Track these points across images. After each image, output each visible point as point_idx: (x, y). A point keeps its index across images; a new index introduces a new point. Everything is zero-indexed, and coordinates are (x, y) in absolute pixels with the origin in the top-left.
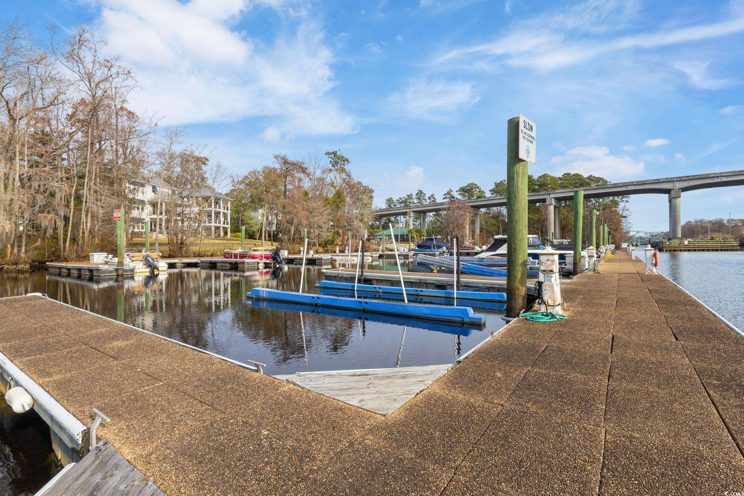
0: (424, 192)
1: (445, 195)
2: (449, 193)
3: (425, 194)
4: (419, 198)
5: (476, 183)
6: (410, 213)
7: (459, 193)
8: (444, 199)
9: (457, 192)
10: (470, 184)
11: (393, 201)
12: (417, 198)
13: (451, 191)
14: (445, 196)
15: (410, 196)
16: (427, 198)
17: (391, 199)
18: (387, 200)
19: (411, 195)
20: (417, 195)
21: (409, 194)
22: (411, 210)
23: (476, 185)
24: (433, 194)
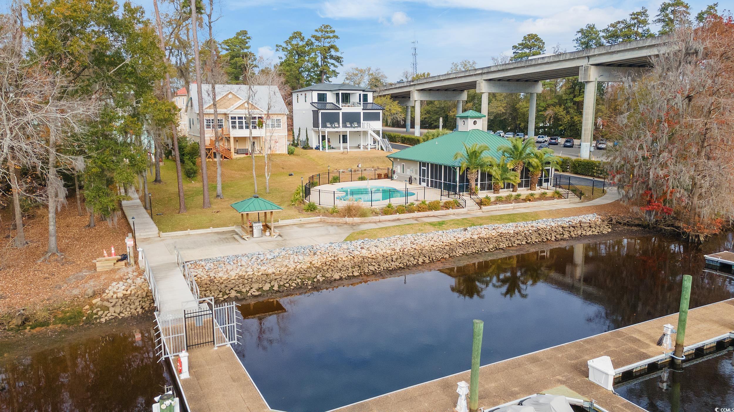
3: (687, 7)
4: (664, 20)
11: (596, 33)
12: (661, 21)
15: (640, 17)
16: (692, 16)
18: (581, 31)
19: (644, 13)
20: (663, 9)
21: (638, 10)
24: (715, 5)
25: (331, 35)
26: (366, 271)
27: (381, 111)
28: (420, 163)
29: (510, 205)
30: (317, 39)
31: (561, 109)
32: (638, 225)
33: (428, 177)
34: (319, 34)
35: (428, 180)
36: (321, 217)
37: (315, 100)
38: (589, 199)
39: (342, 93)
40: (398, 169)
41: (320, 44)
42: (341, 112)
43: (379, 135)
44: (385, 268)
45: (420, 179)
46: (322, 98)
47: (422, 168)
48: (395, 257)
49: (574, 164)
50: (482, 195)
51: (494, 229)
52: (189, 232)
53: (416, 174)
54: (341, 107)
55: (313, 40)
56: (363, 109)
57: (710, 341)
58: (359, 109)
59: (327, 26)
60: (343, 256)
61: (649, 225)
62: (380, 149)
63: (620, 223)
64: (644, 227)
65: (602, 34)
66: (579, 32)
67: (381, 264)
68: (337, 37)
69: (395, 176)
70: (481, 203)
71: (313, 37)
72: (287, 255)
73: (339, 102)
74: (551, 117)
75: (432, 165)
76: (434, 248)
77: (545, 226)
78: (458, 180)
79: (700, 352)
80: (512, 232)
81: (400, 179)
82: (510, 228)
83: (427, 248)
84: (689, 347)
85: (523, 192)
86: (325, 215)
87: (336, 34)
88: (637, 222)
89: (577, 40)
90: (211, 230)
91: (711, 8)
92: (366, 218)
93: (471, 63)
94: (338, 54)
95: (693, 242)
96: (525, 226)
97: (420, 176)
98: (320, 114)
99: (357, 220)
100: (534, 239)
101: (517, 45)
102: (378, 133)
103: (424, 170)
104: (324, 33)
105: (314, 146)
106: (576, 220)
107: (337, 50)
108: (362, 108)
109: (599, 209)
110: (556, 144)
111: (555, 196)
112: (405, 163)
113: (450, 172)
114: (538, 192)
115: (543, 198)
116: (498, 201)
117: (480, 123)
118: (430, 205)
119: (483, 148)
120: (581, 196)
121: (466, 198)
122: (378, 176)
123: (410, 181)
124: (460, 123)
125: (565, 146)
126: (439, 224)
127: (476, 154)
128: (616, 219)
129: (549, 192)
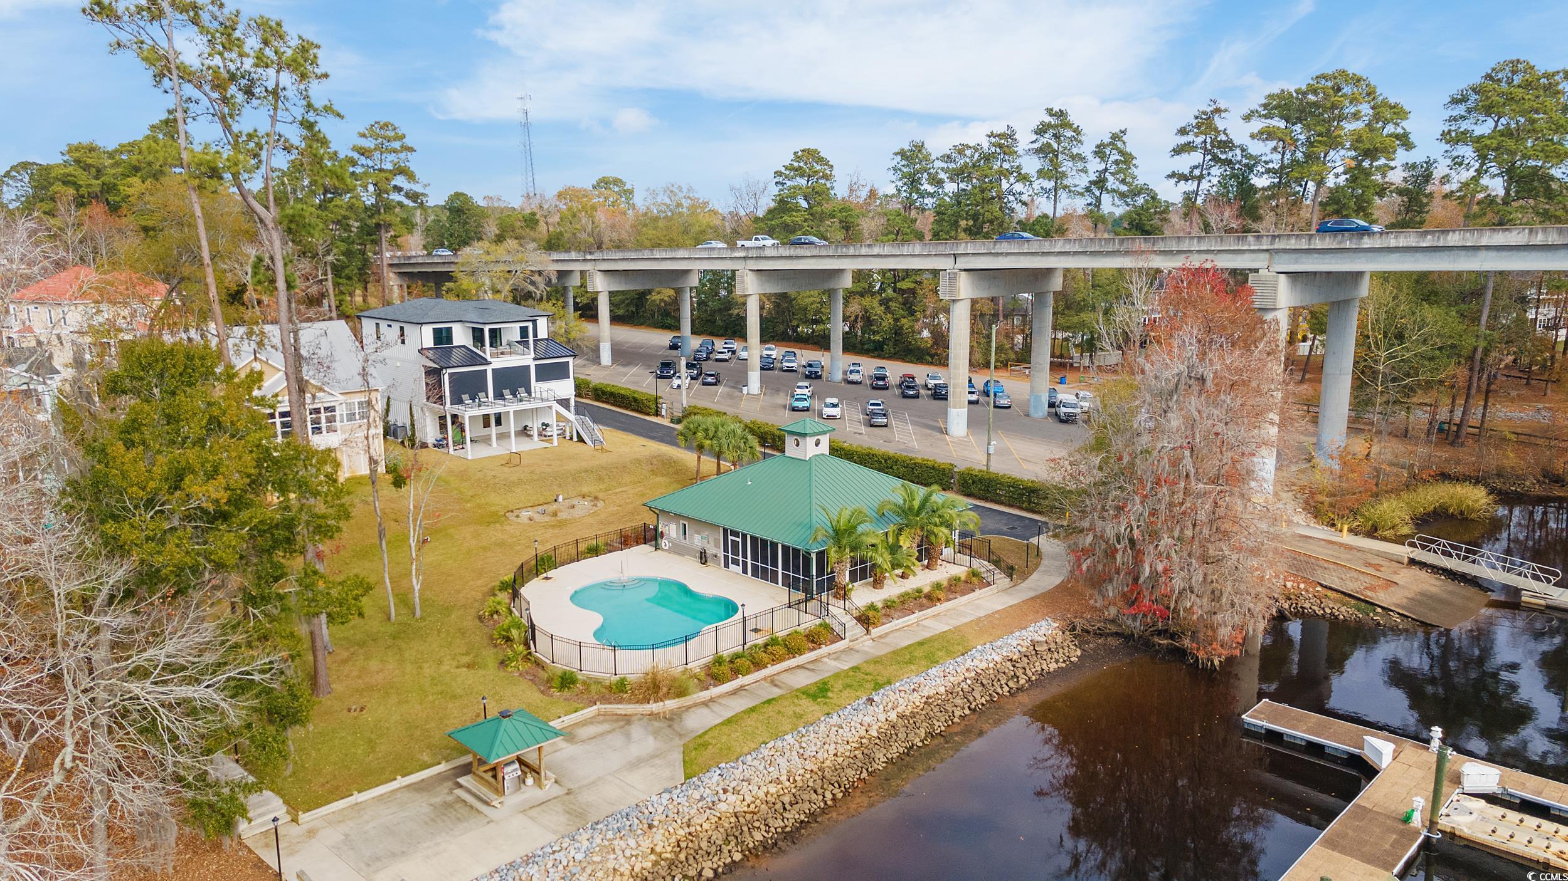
0: (1074, 118)
1: (1183, 132)
2: (1205, 123)
3: (1077, 131)
4: (1044, 151)
5: (1359, 73)
6: (953, 278)
7: (1257, 125)
8: (1178, 151)
9: (1247, 118)
10: (1324, 77)
11: (927, 159)
12: (1037, 151)
13: (1218, 111)
14: (1183, 140)
15: (1005, 143)
16: (1087, 149)
17: (919, 147)
18: (902, 153)
19: (1010, 135)
20: (1041, 131)
21: (1001, 128)
22: (963, 263)
23: (1357, 80)
24: (1122, 132)
25: (397, 145)
26: (751, 845)
27: (570, 360)
28: (725, 531)
29: (913, 616)
30: (363, 152)
31: (876, 304)
32: (1117, 634)
33: (745, 556)
34: (369, 143)
35: (745, 564)
36: (598, 706)
37: (429, 342)
38: (1024, 576)
39: (490, 330)
40: (672, 530)
41: (370, 163)
42: (489, 369)
43: (567, 407)
44: (779, 830)
45: (726, 557)
46: (443, 337)
47: (730, 537)
48: (787, 799)
49: (964, 479)
50: (863, 595)
51: (914, 690)
52: (358, 797)
53: (717, 546)
54: (489, 359)
55: (356, 156)
56: (535, 359)
58: (526, 359)
59: (386, 125)
60: (703, 823)
61: (1133, 635)
62: (575, 439)
63: (1088, 632)
64: (1127, 638)
65: (938, 164)
66: (896, 154)
67: (771, 822)
68: (411, 150)
69: (664, 543)
70: (865, 620)
71: (355, 149)
72: (607, 843)
73: (483, 345)
74: (857, 317)
75: (754, 539)
76: (840, 760)
77: (984, 665)
78: (814, 573)
80: (942, 690)
81: (678, 550)
83: (828, 763)
85: (922, 579)
86: (604, 700)
87: (408, 141)
88: (1114, 629)
89: (895, 169)
90: (401, 782)
91: (1115, 137)
92: (688, 697)
93: (685, 190)
94: (417, 188)
95: (1204, 669)
97: (726, 550)
98: (446, 377)
99: (671, 704)
101: (783, 169)
102: (564, 403)
103: (734, 543)
104: (380, 140)
105: (430, 440)
106: (1015, 643)
107: (410, 176)
108: (533, 355)
109: (1048, 601)
110: (885, 388)
111: (973, 582)
112: (688, 523)
113: (796, 559)
114: (943, 573)
115: (955, 587)
116: (891, 608)
117: (825, 441)
118: (790, 647)
119: (858, 517)
120: (1010, 571)
121: (838, 612)
122: (626, 541)
123: (703, 558)
124: (790, 442)
125: (905, 396)
126: (820, 692)
127: (851, 530)
128: (1079, 623)
129: (960, 571)
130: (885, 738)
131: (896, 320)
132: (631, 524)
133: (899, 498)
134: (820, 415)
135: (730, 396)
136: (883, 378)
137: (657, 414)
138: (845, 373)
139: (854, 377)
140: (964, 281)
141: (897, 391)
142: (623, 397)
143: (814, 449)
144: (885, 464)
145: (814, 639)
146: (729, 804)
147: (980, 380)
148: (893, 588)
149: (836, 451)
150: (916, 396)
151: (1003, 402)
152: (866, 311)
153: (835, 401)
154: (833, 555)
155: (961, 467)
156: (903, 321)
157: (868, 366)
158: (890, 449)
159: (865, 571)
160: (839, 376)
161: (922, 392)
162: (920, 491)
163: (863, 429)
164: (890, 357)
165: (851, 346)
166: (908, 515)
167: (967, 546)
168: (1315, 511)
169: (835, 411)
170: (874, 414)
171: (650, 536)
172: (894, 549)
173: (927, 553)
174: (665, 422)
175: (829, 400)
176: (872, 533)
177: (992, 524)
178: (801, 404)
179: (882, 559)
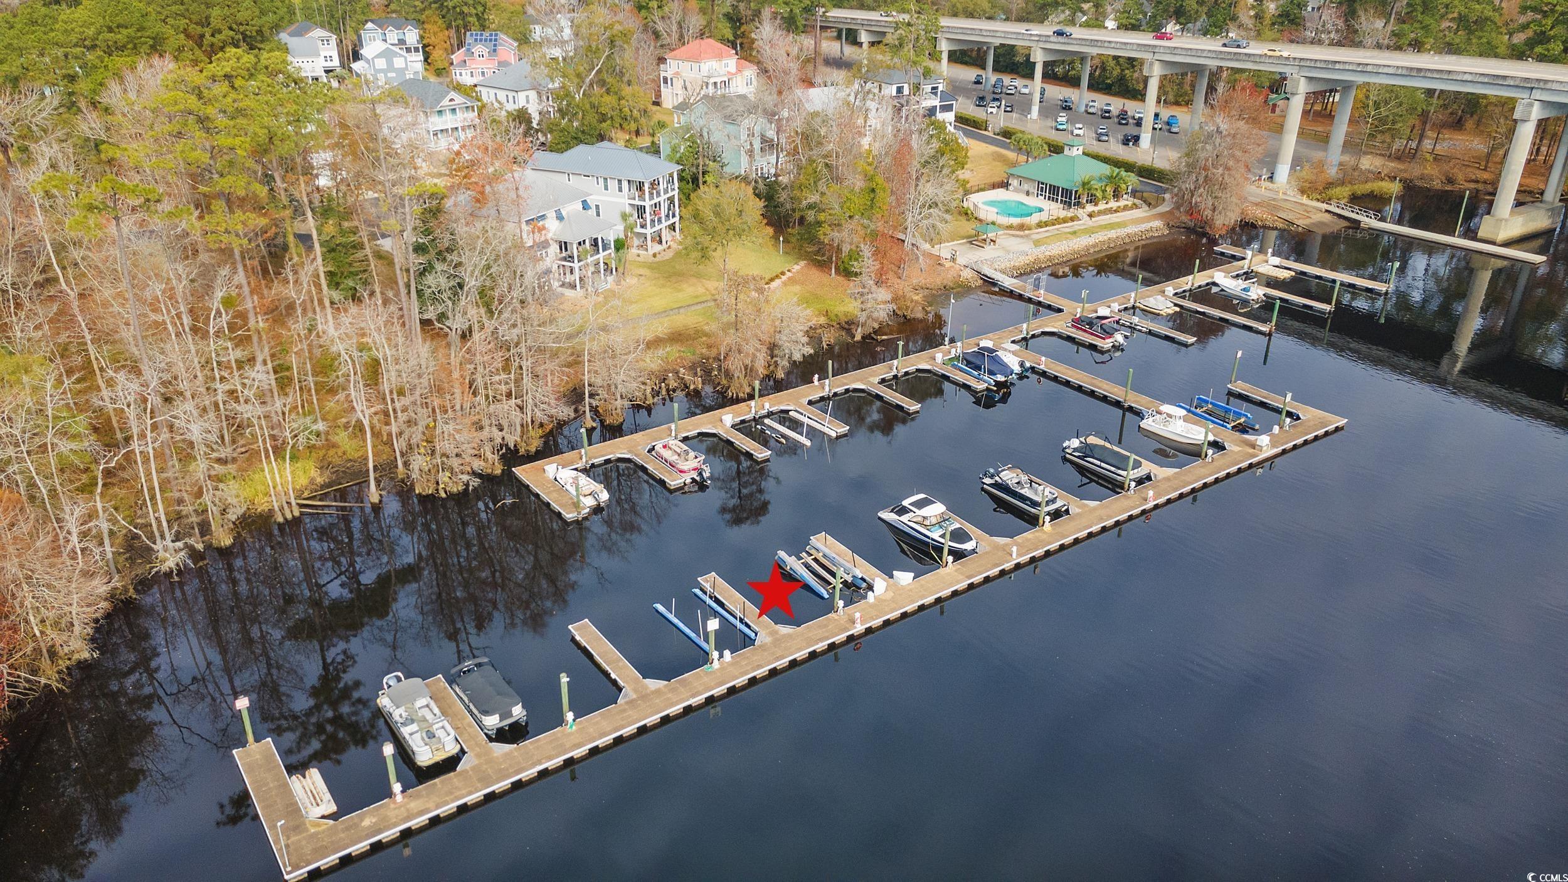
6: (1152, 64)
22: (1157, 57)
26: (1054, 263)
27: (954, 102)
28: (1038, 182)
29: (1109, 216)
32: (1184, 227)
33: (1045, 192)
35: (1045, 195)
37: (894, 93)
38: (1155, 207)
40: (1015, 182)
44: (1061, 261)
45: (1038, 193)
47: (1039, 185)
50: (1090, 208)
51: (1104, 235)
53: (1034, 188)
56: (939, 102)
57: (1204, 283)
61: (1189, 227)
63: (1173, 226)
64: (1187, 228)
69: (1011, 188)
70: (1090, 216)
75: (1049, 186)
77: (1131, 232)
78: (1073, 199)
79: (1200, 287)
81: (1016, 190)
82: (1113, 234)
84: (1196, 285)
85: (1113, 204)
92: (1033, 230)
96: (1122, 232)
97: (1038, 190)
99: (1028, 231)
100: (1127, 240)
103: (1041, 187)
106: (1147, 226)
109: (1161, 216)
110: (1109, 118)
111: (1135, 206)
112: (1022, 179)
113: (1067, 193)
114: (1122, 203)
115: (1126, 208)
116: (1100, 213)
117: (1081, 148)
118: (1065, 221)
119: (1092, 178)
120: (1149, 205)
121: (1080, 212)
122: (994, 186)
123: (1028, 193)
124: (1066, 149)
125: (1120, 124)
126: (1075, 233)
127: (1088, 183)
128: (1171, 223)
129: (1130, 203)
130: (1094, 246)
131: (1122, 70)
132: (997, 179)
133: (1108, 173)
134: (1072, 133)
135: (1021, 120)
136: (1108, 112)
137: (986, 130)
138: (1087, 106)
139: (1091, 110)
140: (1157, 66)
141: (1116, 120)
142: (967, 120)
143: (1077, 152)
144: (1106, 160)
145: (1072, 219)
146: (1048, 253)
147: (1165, 114)
148: (1102, 206)
149: (1084, 153)
150: (1126, 124)
151: (1174, 130)
152: (1103, 63)
153: (1080, 126)
154: (1080, 191)
155: (1140, 163)
156: (1127, 72)
157: (1100, 101)
158: (1107, 154)
159: (1093, 200)
160: (1083, 109)
161: (1131, 121)
162: (1117, 170)
163: (1095, 142)
164: (1116, 94)
165: (1092, 87)
166: (1111, 178)
167: (1134, 193)
168: (1303, 191)
169: (1080, 132)
170: (1101, 134)
171: (1005, 185)
172: (1104, 191)
173: (1117, 195)
174: (991, 134)
175: (1078, 126)
176: (1096, 184)
177: (1148, 188)
178: (1061, 127)
179: (1099, 194)
